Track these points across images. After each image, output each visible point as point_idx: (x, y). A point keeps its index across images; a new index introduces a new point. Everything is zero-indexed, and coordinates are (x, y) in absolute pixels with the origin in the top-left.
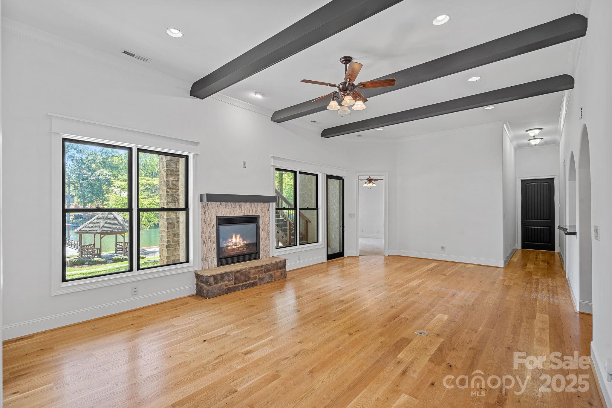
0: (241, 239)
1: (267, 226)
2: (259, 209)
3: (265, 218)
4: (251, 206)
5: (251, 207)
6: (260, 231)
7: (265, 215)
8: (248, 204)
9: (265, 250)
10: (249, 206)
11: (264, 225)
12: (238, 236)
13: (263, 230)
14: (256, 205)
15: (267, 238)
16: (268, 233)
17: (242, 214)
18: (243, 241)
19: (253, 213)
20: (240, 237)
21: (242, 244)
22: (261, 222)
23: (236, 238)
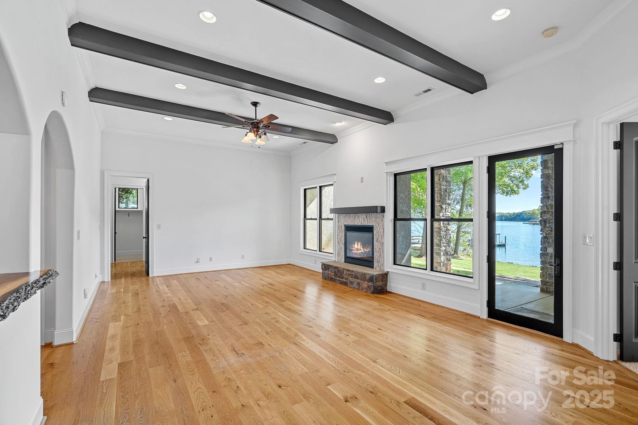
0: (361, 246)
1: (380, 237)
2: (373, 219)
3: (379, 229)
4: (367, 216)
5: (367, 218)
6: (374, 241)
7: (379, 225)
8: (364, 215)
9: (378, 262)
10: (365, 217)
11: (377, 235)
12: (359, 244)
13: (377, 240)
14: (371, 215)
15: (381, 250)
16: (382, 244)
17: (360, 224)
18: (363, 248)
19: (368, 223)
20: (361, 245)
21: (362, 251)
22: (375, 232)
23: (358, 245)
